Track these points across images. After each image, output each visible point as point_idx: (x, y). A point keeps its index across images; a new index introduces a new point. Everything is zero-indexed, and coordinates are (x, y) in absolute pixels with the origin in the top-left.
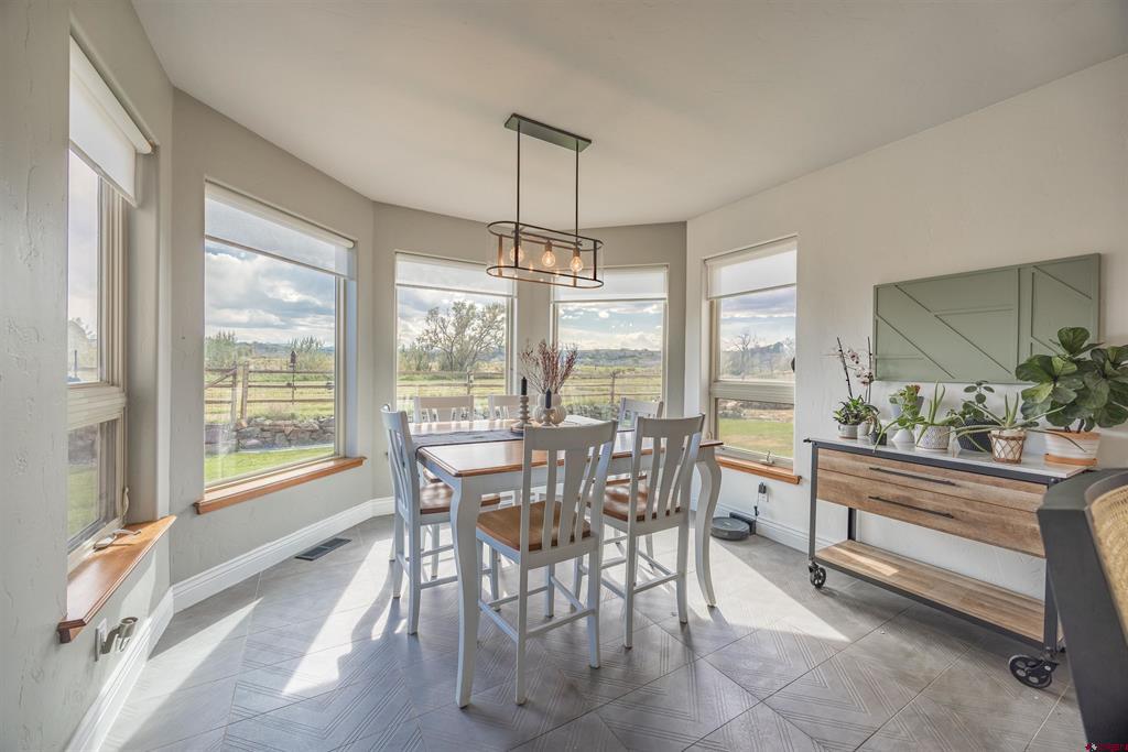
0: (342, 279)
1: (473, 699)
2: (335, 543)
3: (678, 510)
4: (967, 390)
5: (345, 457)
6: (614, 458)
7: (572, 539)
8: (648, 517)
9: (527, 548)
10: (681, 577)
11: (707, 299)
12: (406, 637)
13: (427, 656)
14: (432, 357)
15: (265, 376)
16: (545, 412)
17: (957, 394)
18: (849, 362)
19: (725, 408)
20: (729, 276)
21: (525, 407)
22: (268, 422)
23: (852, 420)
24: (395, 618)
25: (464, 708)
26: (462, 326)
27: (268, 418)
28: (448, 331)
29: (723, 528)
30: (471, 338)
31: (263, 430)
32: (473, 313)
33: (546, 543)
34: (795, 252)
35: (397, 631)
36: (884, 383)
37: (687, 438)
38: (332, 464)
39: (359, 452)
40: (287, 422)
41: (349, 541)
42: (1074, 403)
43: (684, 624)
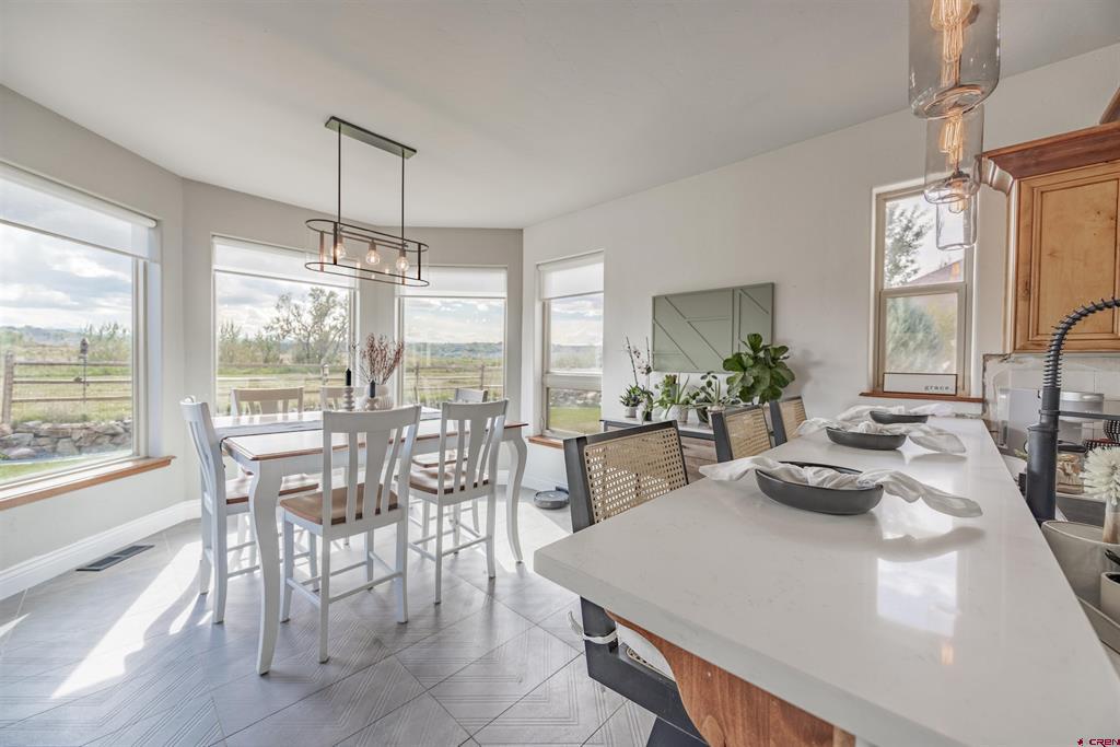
0: (141, 262)
1: (274, 666)
2: (134, 550)
3: (486, 483)
4: (703, 378)
5: (148, 457)
6: (418, 439)
7: (378, 512)
8: (457, 490)
9: (330, 522)
10: (489, 539)
11: (540, 300)
12: (210, 627)
13: (231, 638)
14: (285, 348)
15: (45, 370)
16: (368, 401)
17: (696, 380)
18: (634, 357)
19: (586, 398)
20: (558, 281)
21: (350, 397)
22: (46, 426)
23: (632, 402)
24: (199, 610)
25: (264, 675)
26: (321, 314)
27: (45, 421)
28: (303, 319)
29: (547, 499)
30: (331, 328)
31: (36, 436)
32: (334, 301)
33: (350, 516)
34: (602, 265)
35: (200, 623)
36: (658, 373)
37: (490, 420)
38: (129, 465)
39: (165, 452)
40: (75, 425)
41: (152, 547)
42: (753, 385)
43: (492, 579)
